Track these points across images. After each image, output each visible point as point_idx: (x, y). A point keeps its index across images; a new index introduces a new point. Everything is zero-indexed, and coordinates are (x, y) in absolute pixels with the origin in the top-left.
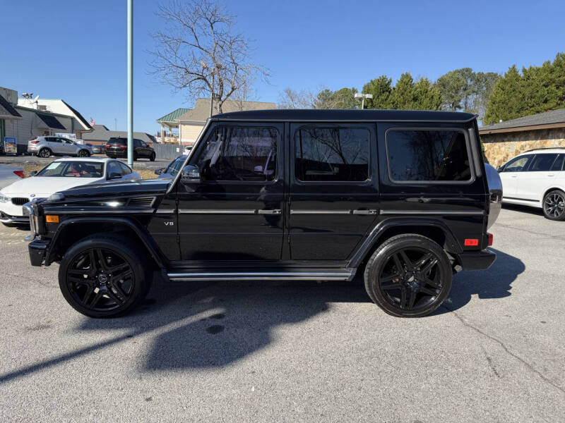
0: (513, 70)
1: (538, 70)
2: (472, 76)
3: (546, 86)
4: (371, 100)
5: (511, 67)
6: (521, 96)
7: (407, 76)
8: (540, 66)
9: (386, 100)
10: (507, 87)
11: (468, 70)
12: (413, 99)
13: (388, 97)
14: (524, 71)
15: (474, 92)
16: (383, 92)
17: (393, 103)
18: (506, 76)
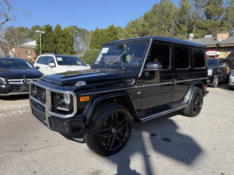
0: (97, 29)
1: (105, 30)
2: (78, 29)
3: (108, 36)
4: (44, 34)
5: (97, 28)
6: (101, 39)
7: (59, 25)
8: (106, 29)
9: (51, 35)
10: (96, 35)
11: (76, 26)
12: (63, 36)
13: (51, 33)
14: (101, 30)
15: (79, 35)
16: (49, 31)
17: (54, 37)
18: (95, 31)
